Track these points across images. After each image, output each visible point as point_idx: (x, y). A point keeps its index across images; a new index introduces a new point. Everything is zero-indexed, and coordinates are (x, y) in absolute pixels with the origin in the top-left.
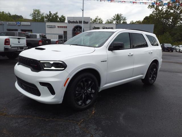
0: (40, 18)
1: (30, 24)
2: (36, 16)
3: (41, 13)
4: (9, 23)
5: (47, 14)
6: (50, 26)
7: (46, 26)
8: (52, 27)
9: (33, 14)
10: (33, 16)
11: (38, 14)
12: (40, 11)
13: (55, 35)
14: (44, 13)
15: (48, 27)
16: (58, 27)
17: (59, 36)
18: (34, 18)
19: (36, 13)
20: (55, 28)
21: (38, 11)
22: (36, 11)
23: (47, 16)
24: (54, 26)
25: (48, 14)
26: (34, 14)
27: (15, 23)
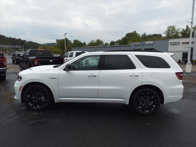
0: (174, 34)
1: (153, 43)
2: (170, 33)
3: (176, 29)
4: (135, 44)
5: (183, 29)
6: (173, 43)
7: (169, 43)
8: (176, 44)
9: (166, 31)
10: (167, 34)
11: (172, 30)
12: (175, 27)
13: (179, 53)
14: (180, 28)
15: (171, 44)
16: (183, 43)
17: (183, 53)
18: (167, 35)
19: (170, 29)
20: (179, 45)
21: (173, 27)
22: (170, 27)
23: (183, 31)
24: (178, 43)
25: (185, 29)
26: (168, 31)
27: (140, 43)
